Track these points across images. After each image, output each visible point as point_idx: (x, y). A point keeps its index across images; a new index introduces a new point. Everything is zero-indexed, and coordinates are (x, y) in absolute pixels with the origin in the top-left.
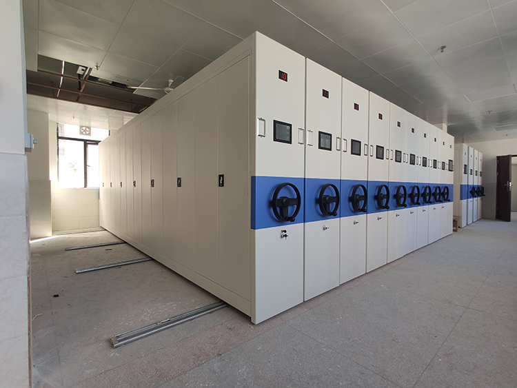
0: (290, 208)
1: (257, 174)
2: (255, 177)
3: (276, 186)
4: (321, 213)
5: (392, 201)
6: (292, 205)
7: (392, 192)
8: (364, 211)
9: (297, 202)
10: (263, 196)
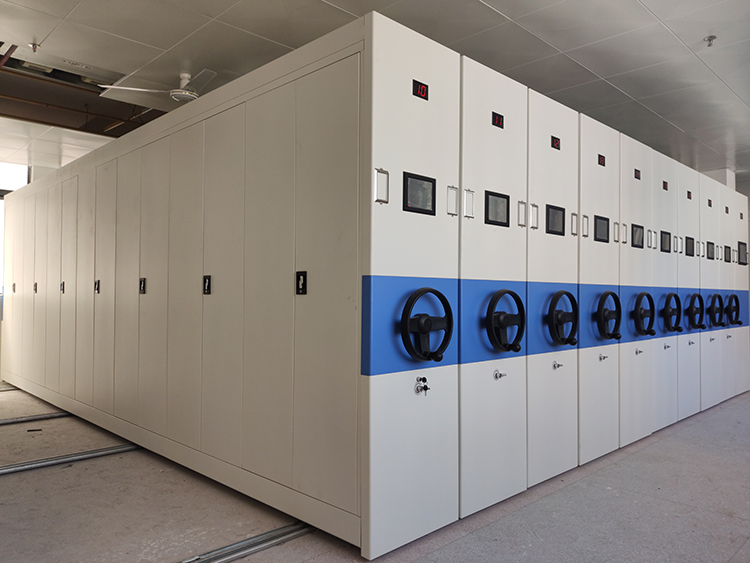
0: (432, 336)
1: (374, 272)
2: (370, 276)
3: (406, 296)
4: (491, 346)
5: (626, 324)
6: (437, 330)
7: (627, 306)
8: (572, 342)
9: (445, 325)
10: (384, 313)
